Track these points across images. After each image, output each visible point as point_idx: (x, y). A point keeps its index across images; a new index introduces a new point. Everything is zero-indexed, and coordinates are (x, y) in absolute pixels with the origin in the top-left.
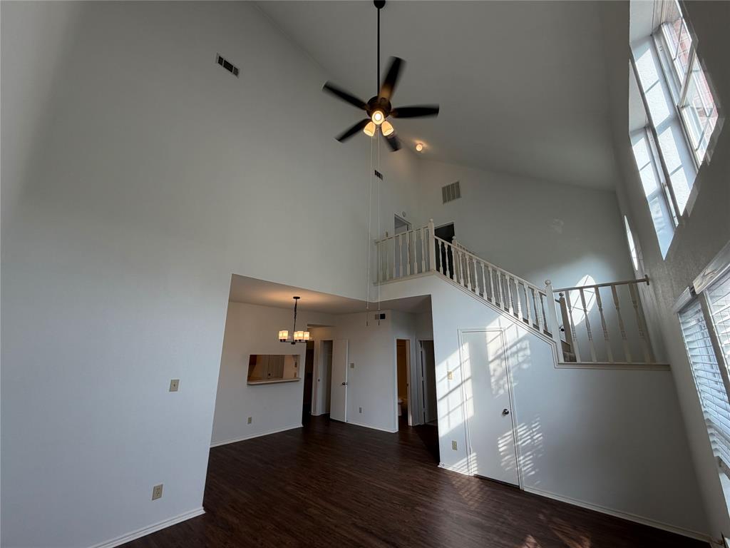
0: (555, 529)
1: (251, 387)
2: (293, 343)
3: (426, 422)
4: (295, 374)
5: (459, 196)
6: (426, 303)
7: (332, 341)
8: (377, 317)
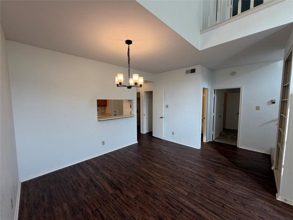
1: (100, 122)
3: (213, 139)
4: (131, 112)
7: (152, 92)
8: (187, 72)
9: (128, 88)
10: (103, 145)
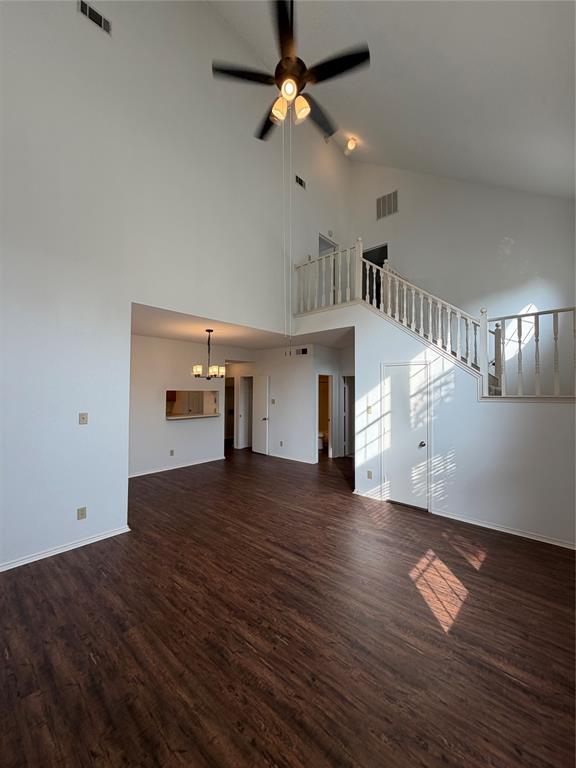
0: (455, 545)
2: (209, 378)
3: (346, 454)
5: (396, 210)
8: (298, 352)
9: (207, 379)
10: (171, 455)
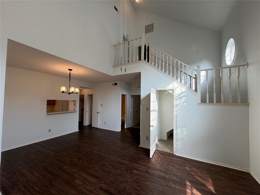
0: (195, 175)
1: (48, 115)
2: (69, 94)
3: (132, 126)
4: (74, 109)
5: (153, 31)
6: (138, 76)
7: (92, 95)
8: (113, 84)
9: (68, 94)
10: (49, 132)
